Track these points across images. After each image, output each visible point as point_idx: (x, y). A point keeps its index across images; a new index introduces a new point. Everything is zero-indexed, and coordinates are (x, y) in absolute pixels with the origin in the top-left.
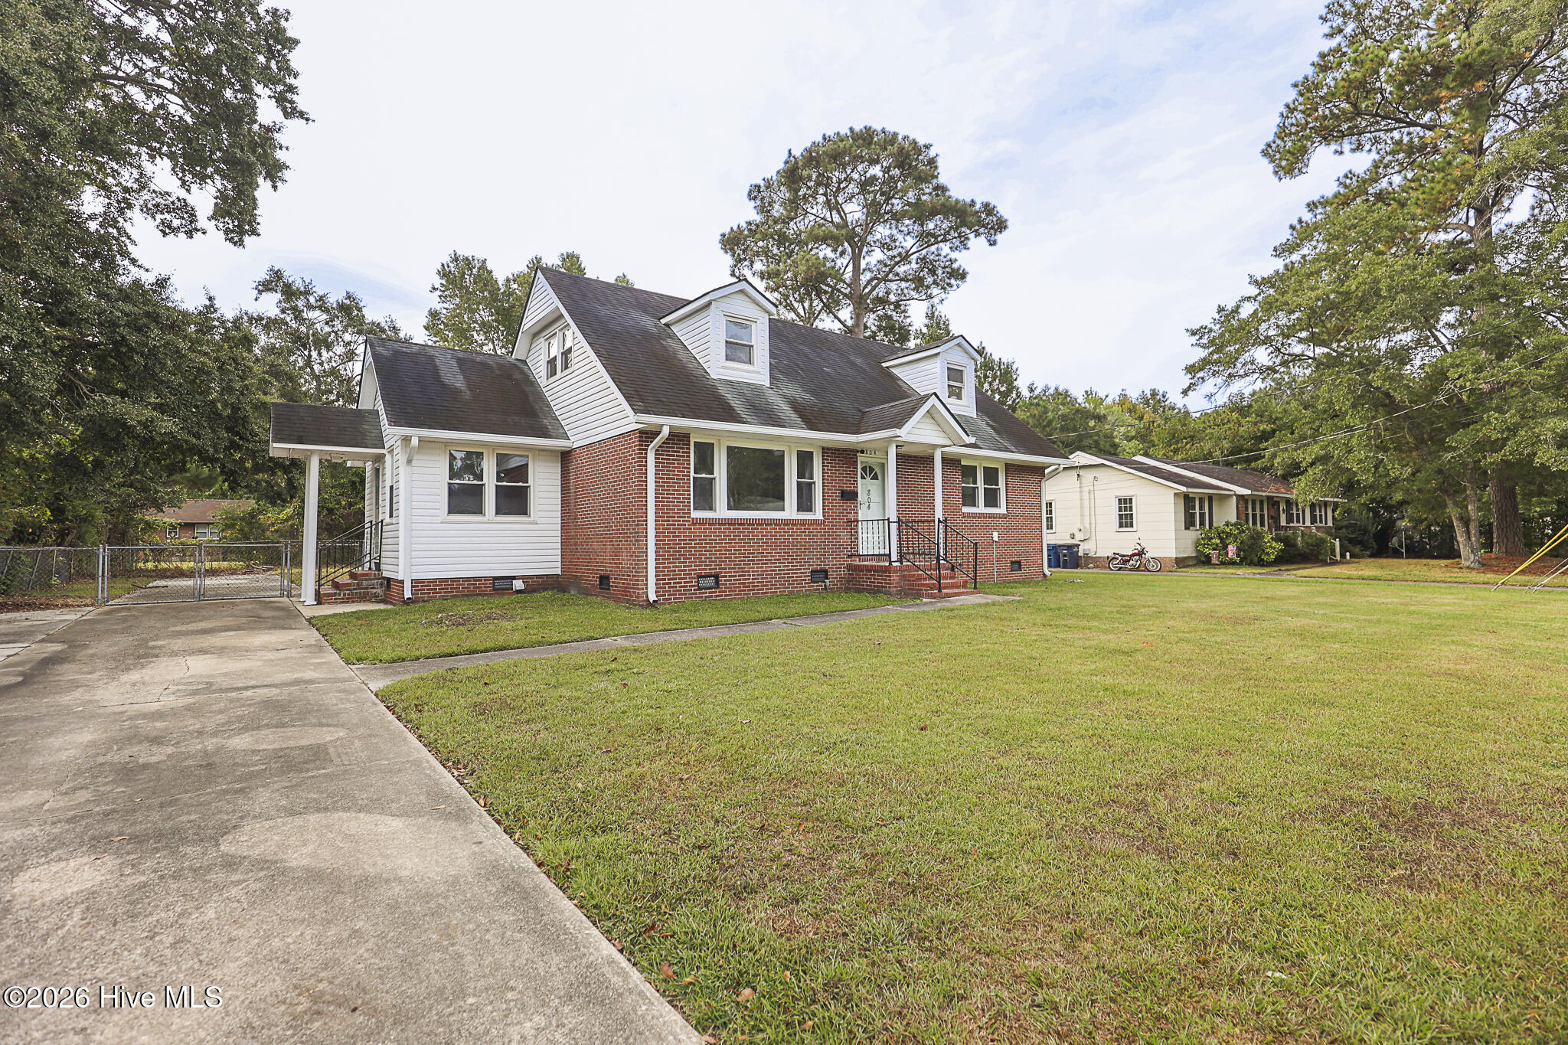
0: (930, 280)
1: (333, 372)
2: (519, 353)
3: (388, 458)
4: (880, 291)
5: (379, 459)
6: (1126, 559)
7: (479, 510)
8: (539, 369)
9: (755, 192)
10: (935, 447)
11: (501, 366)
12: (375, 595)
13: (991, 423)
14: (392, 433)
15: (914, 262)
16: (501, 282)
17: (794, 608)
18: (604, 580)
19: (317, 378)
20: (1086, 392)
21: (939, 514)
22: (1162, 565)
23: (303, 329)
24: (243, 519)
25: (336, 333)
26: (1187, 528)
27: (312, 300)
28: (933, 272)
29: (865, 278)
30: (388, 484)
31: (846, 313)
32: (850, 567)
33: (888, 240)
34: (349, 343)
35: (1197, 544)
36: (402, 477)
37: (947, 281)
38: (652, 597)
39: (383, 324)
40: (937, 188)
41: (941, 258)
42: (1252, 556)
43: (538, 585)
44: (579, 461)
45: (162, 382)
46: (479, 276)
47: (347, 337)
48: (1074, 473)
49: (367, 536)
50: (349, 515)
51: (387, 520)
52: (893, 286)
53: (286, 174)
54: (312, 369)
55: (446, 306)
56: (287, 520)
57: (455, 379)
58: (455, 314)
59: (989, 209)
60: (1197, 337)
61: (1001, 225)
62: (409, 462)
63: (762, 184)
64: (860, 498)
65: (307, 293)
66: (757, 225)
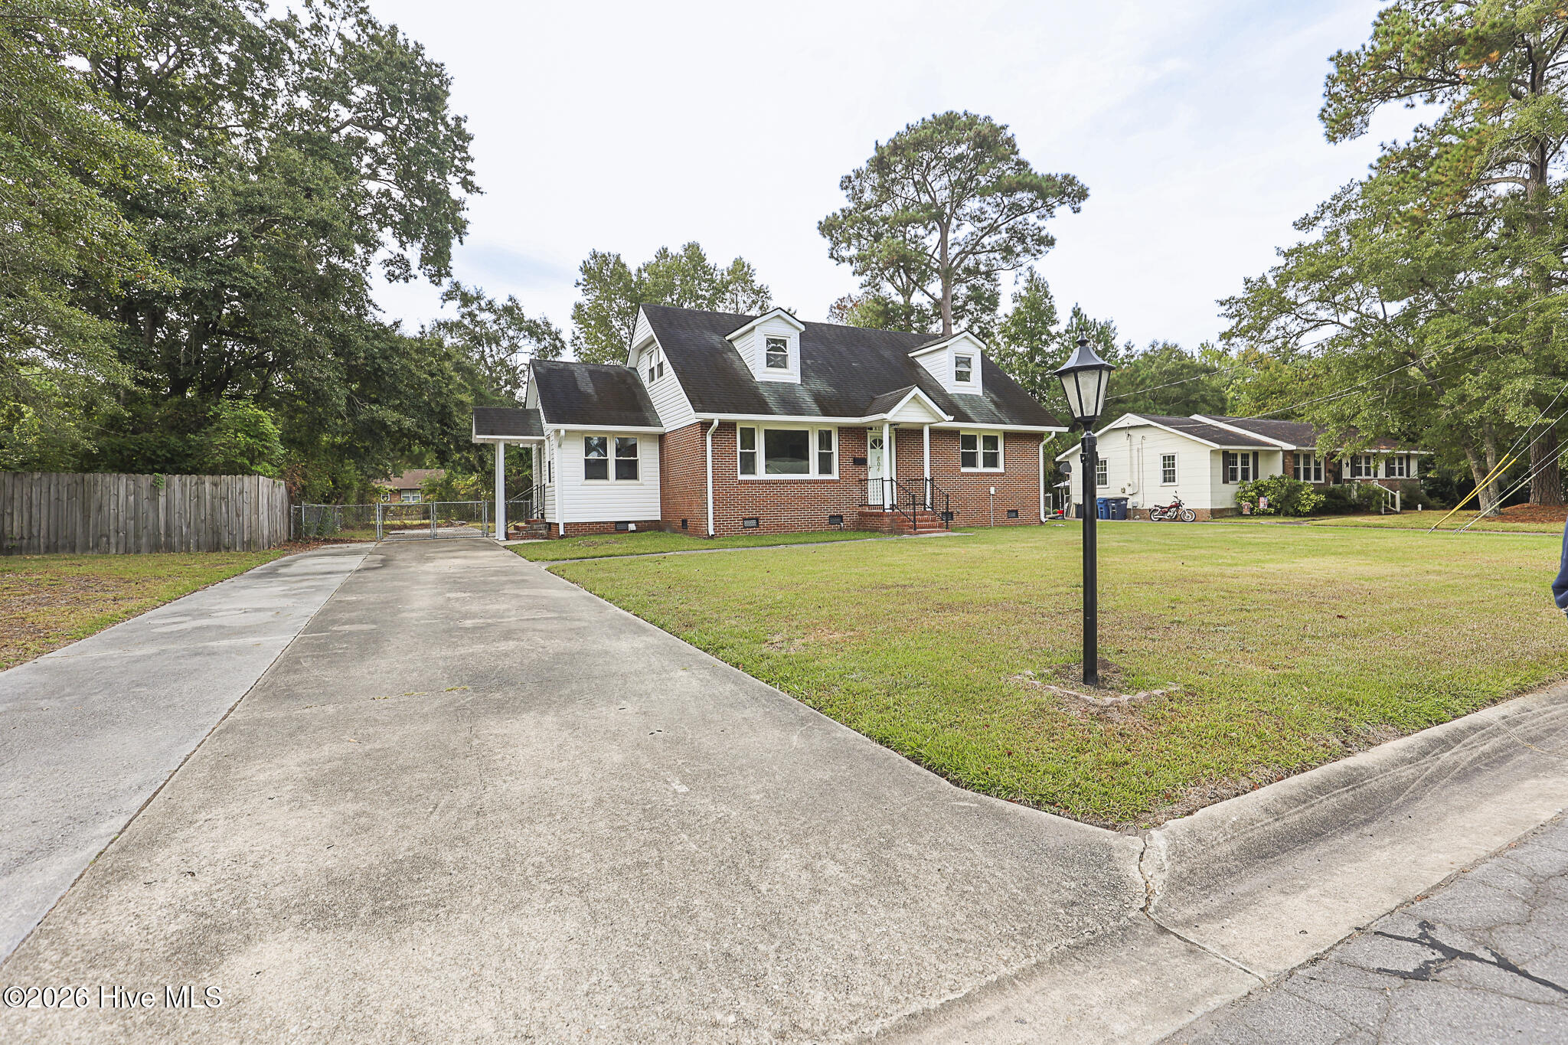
0: (1019, 248)
1: (502, 362)
2: (631, 363)
3: (547, 442)
4: (970, 262)
5: (541, 443)
6: (1164, 511)
7: (605, 477)
8: (644, 376)
9: (846, 183)
10: (925, 424)
11: (618, 374)
12: (542, 535)
13: (996, 399)
14: (549, 428)
15: (1004, 231)
16: (634, 271)
17: (802, 539)
18: (684, 522)
19: (490, 369)
20: (1202, 345)
21: (927, 475)
22: (1197, 517)
23: (477, 329)
24: (441, 485)
25: (502, 330)
26: (1225, 482)
27: (483, 304)
28: (1022, 240)
29: (953, 251)
30: (547, 460)
31: (936, 287)
32: (861, 514)
33: (978, 213)
34: (513, 338)
35: (1236, 495)
36: (555, 456)
37: (1037, 248)
38: (711, 532)
39: (538, 322)
40: (1019, 163)
41: (1029, 227)
42: (1287, 506)
43: (644, 527)
44: (670, 441)
45: (401, 393)
46: (615, 269)
47: (511, 333)
48: (1124, 434)
49: (535, 495)
50: (518, 481)
51: (548, 484)
52: (982, 257)
53: (469, 228)
54: (486, 362)
55: (588, 297)
56: (473, 485)
57: (587, 386)
58: (596, 306)
59: (1070, 180)
60: (1227, 306)
61: (1083, 194)
62: (560, 446)
63: (852, 175)
64: (869, 463)
65: (479, 298)
66: (850, 211)
